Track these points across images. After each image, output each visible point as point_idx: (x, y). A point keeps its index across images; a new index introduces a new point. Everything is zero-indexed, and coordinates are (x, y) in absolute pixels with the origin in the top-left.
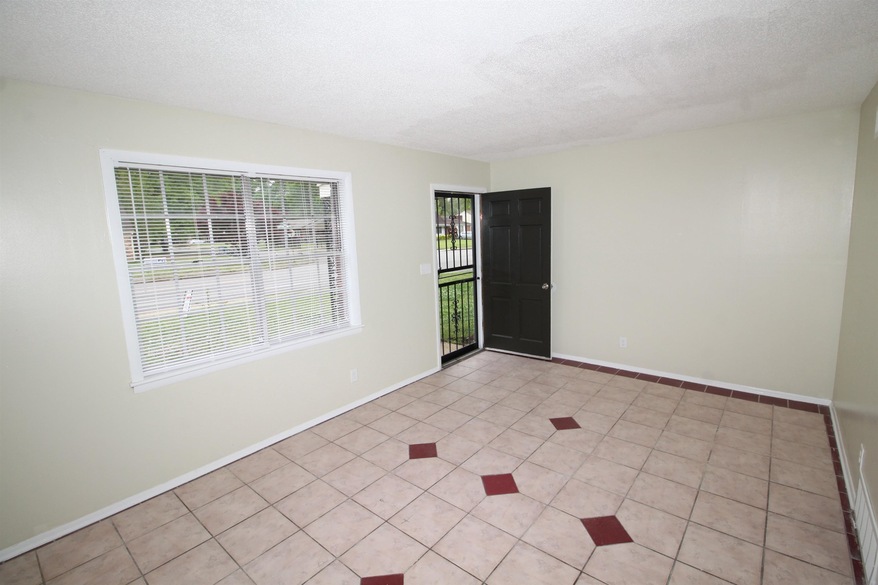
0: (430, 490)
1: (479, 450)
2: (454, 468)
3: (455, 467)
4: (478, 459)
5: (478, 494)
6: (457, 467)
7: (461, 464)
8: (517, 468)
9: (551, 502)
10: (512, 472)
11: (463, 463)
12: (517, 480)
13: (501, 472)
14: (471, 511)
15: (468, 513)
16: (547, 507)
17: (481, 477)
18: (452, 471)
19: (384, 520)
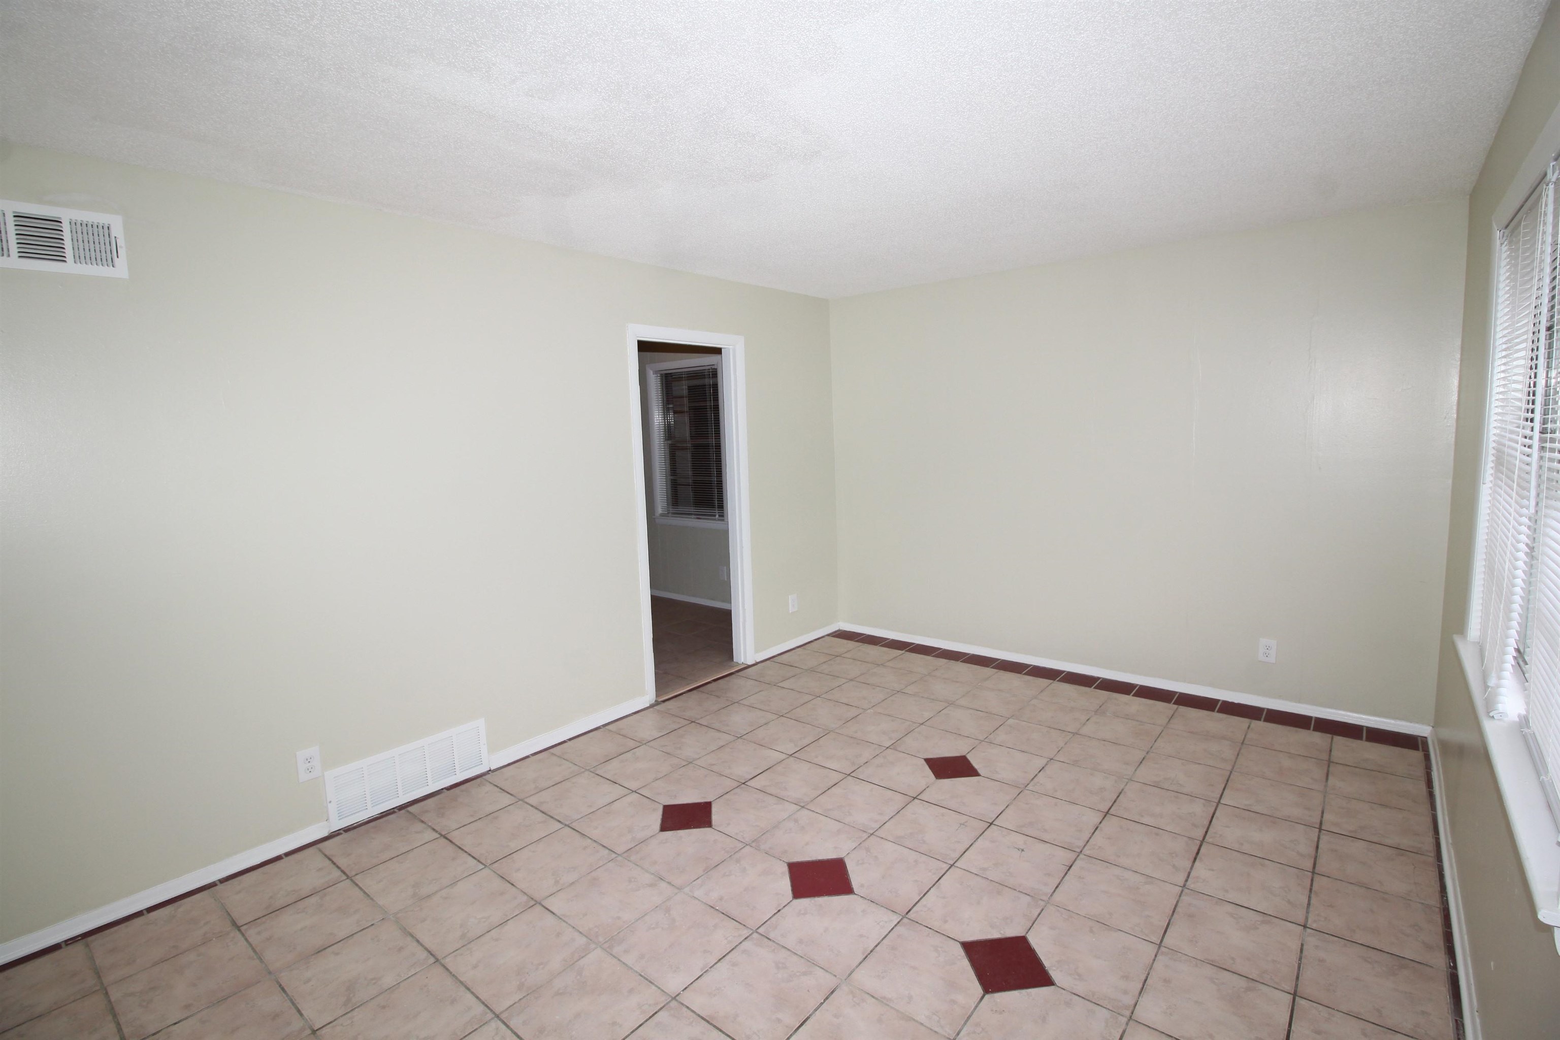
0: (946, 867)
1: (860, 963)
2: (911, 912)
3: (911, 915)
4: (861, 936)
5: (858, 861)
6: (907, 913)
7: (898, 923)
8: (779, 911)
9: (741, 849)
10: (791, 901)
11: (896, 925)
12: (785, 884)
13: (813, 902)
14: (869, 837)
15: (872, 834)
16: (750, 842)
17: (855, 890)
18: (914, 905)
19: (995, 825)
